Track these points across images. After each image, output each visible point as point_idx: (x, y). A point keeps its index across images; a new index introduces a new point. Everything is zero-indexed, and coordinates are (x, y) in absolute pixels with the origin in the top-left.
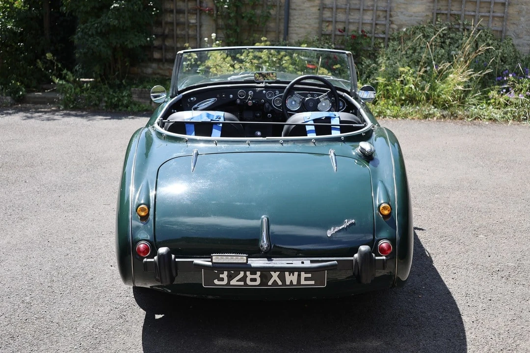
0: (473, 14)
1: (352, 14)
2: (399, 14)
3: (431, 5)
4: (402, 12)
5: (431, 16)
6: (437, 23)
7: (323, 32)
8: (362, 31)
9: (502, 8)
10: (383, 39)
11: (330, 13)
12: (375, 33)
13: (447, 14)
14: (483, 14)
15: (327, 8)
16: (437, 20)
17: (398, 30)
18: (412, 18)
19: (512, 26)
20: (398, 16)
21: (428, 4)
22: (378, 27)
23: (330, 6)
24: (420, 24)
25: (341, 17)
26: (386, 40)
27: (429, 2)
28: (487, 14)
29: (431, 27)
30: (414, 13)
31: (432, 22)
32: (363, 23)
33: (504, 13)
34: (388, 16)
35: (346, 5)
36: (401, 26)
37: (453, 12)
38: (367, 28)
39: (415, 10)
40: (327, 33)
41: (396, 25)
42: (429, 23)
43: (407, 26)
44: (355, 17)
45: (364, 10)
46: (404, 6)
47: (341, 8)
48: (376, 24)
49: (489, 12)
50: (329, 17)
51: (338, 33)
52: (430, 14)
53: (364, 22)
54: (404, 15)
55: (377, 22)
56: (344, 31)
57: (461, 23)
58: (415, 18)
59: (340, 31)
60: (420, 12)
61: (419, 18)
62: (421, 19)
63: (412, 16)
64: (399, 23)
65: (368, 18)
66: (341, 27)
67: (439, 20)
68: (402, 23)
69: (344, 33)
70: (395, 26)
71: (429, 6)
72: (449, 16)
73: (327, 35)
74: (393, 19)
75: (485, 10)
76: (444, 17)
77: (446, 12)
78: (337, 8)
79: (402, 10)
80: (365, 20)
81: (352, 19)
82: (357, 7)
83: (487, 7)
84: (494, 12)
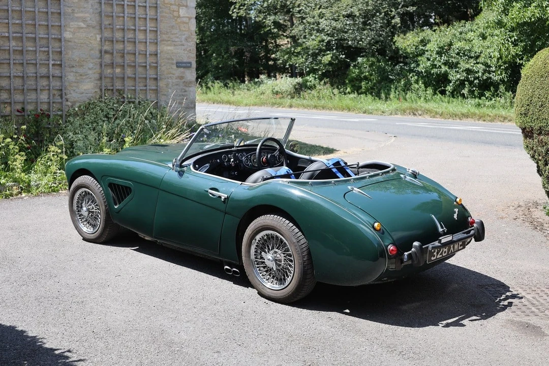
0: (133, 88)
1: (29, 94)
2: (72, 92)
3: (99, 82)
4: (74, 90)
5: (99, 92)
6: (106, 98)
7: (2, 114)
8: (41, 110)
9: (154, 82)
10: (61, 116)
11: (6, 94)
12: (53, 111)
13: (112, 90)
14: (141, 88)
15: (4, 90)
16: (105, 96)
17: (72, 106)
18: (84, 95)
19: (163, 97)
20: (71, 94)
21: (96, 82)
22: (54, 105)
23: (8, 87)
24: (91, 100)
25: (18, 97)
26: (64, 116)
27: (96, 80)
28: (145, 88)
29: (101, 102)
30: (85, 90)
31: (101, 97)
32: (40, 102)
33: (157, 86)
34: (64, 95)
35: (23, 86)
36: (74, 103)
37: (118, 88)
38: (45, 107)
39: (85, 88)
40: (6, 114)
41: (70, 102)
42: (99, 98)
43: (79, 102)
44: (32, 96)
45: (41, 90)
46: (76, 85)
47: (18, 90)
48: (53, 102)
49: (146, 86)
50: (6, 99)
51: (18, 114)
52: (98, 90)
53: (42, 101)
54: (77, 92)
55: (54, 100)
56: (24, 111)
57: (126, 96)
58: (86, 95)
59: (18, 111)
60: (89, 89)
61: (89, 95)
62: (91, 95)
63: (83, 93)
64: (72, 101)
65: (44, 97)
66: (19, 107)
67: (106, 95)
68: (75, 100)
69: (23, 114)
70: (69, 104)
71: (97, 84)
72: (114, 91)
73: (6, 116)
74: (68, 96)
75: (142, 84)
76: (110, 92)
77: (112, 88)
78: (15, 90)
79: (74, 88)
80: (42, 99)
81: (30, 99)
82: (34, 87)
83: (143, 82)
84: (149, 86)
